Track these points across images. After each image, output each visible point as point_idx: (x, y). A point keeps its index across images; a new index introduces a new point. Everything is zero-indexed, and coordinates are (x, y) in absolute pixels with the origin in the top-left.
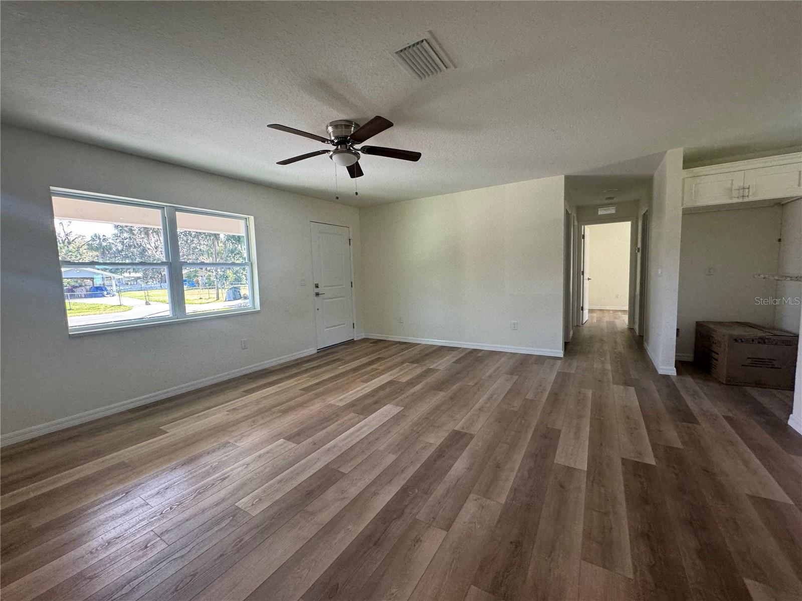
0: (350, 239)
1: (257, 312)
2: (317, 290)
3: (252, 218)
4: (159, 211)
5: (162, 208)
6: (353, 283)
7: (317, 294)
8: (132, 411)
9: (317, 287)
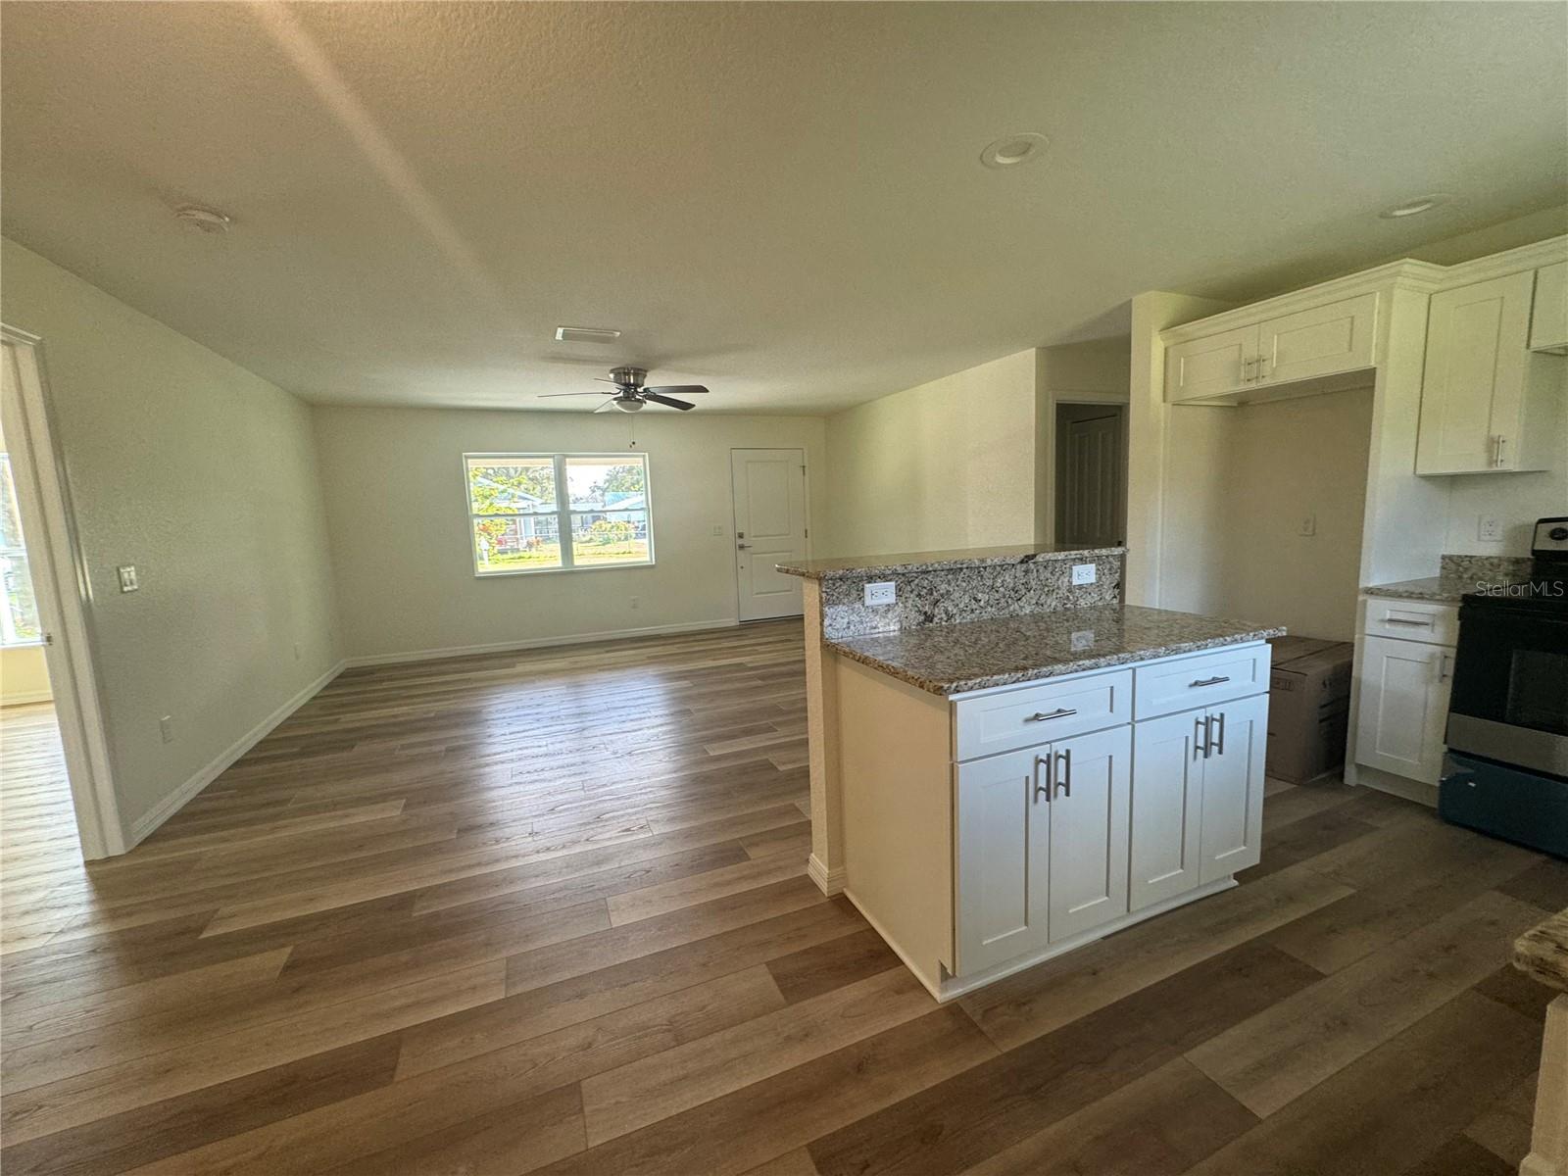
0: (804, 467)
1: (652, 567)
2: (740, 542)
3: (647, 454)
4: (551, 460)
5: (553, 457)
6: (808, 532)
7: (742, 547)
8: (518, 651)
9: (741, 536)
